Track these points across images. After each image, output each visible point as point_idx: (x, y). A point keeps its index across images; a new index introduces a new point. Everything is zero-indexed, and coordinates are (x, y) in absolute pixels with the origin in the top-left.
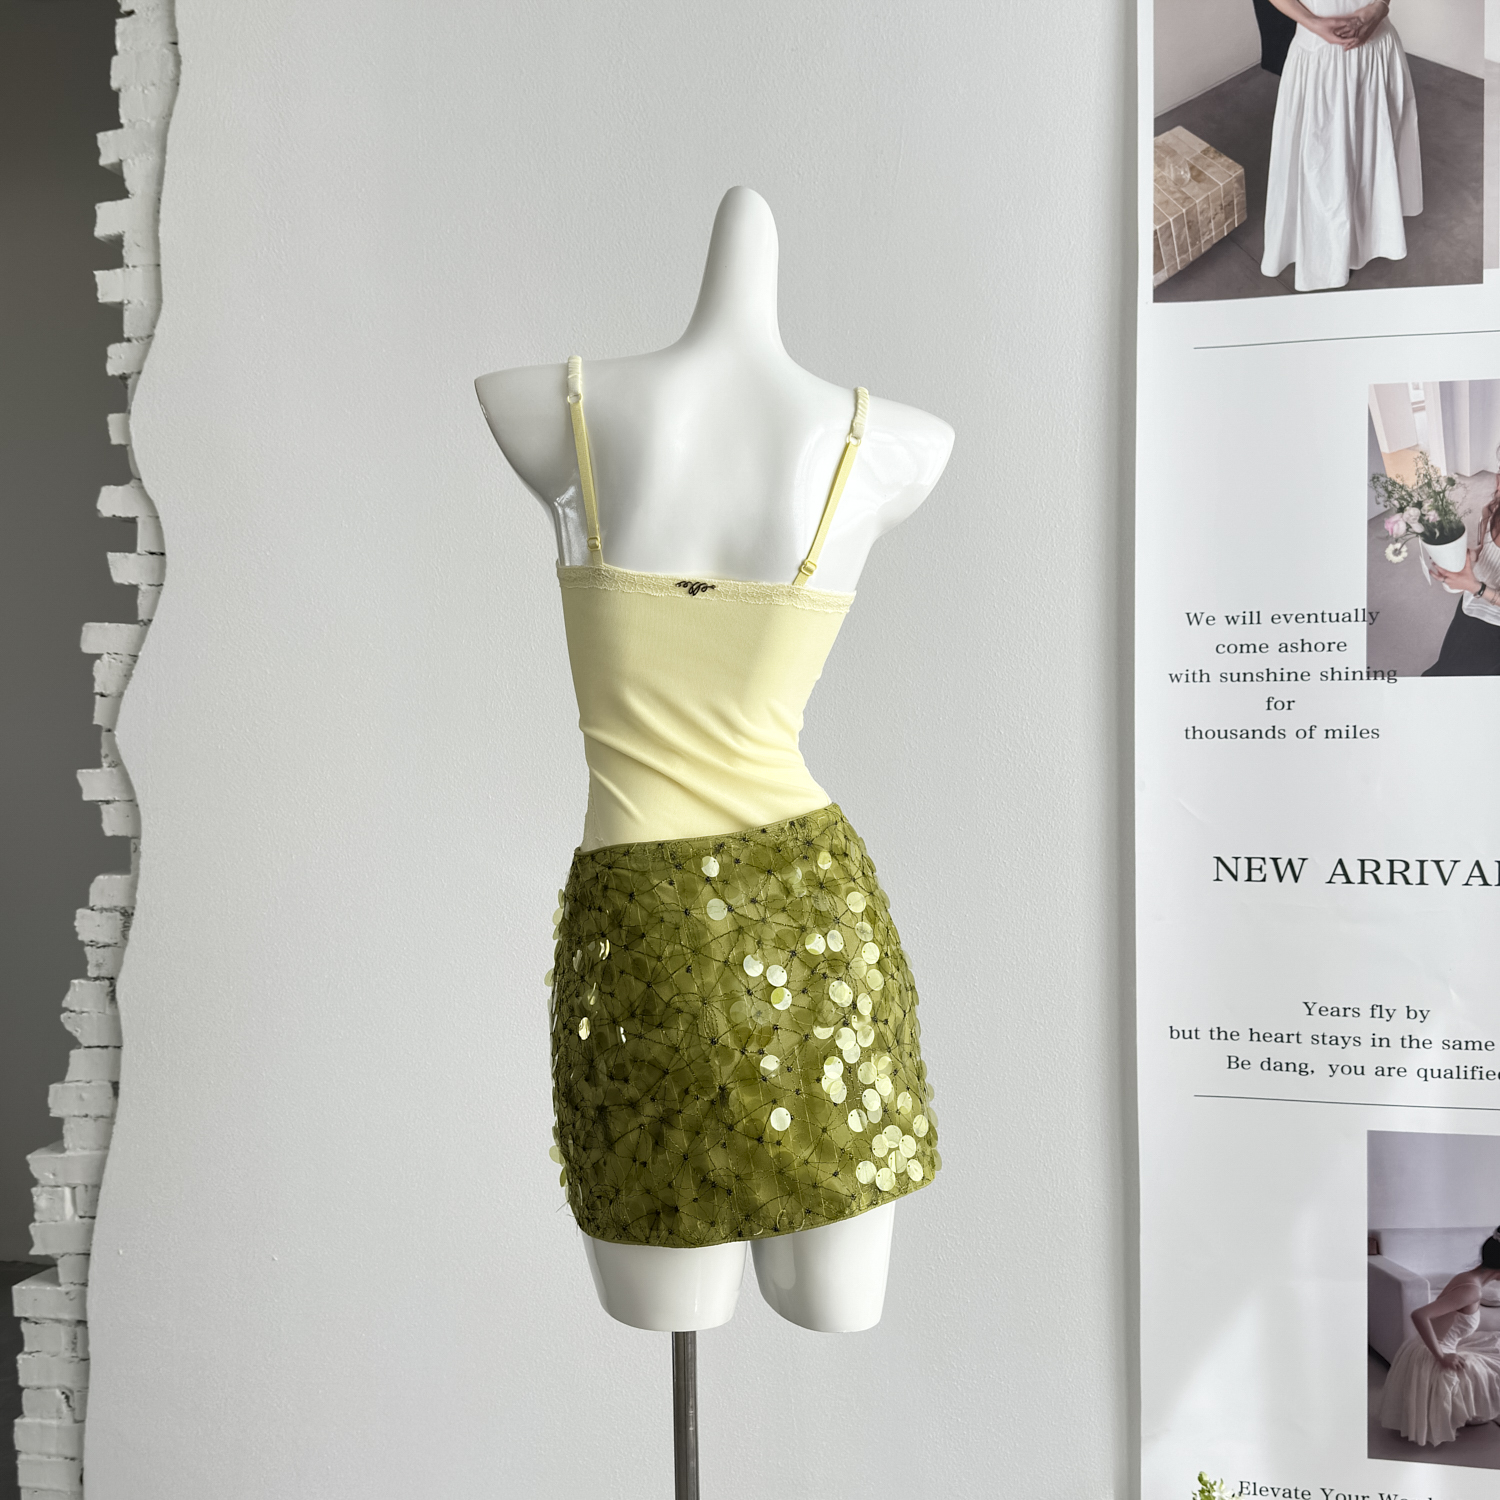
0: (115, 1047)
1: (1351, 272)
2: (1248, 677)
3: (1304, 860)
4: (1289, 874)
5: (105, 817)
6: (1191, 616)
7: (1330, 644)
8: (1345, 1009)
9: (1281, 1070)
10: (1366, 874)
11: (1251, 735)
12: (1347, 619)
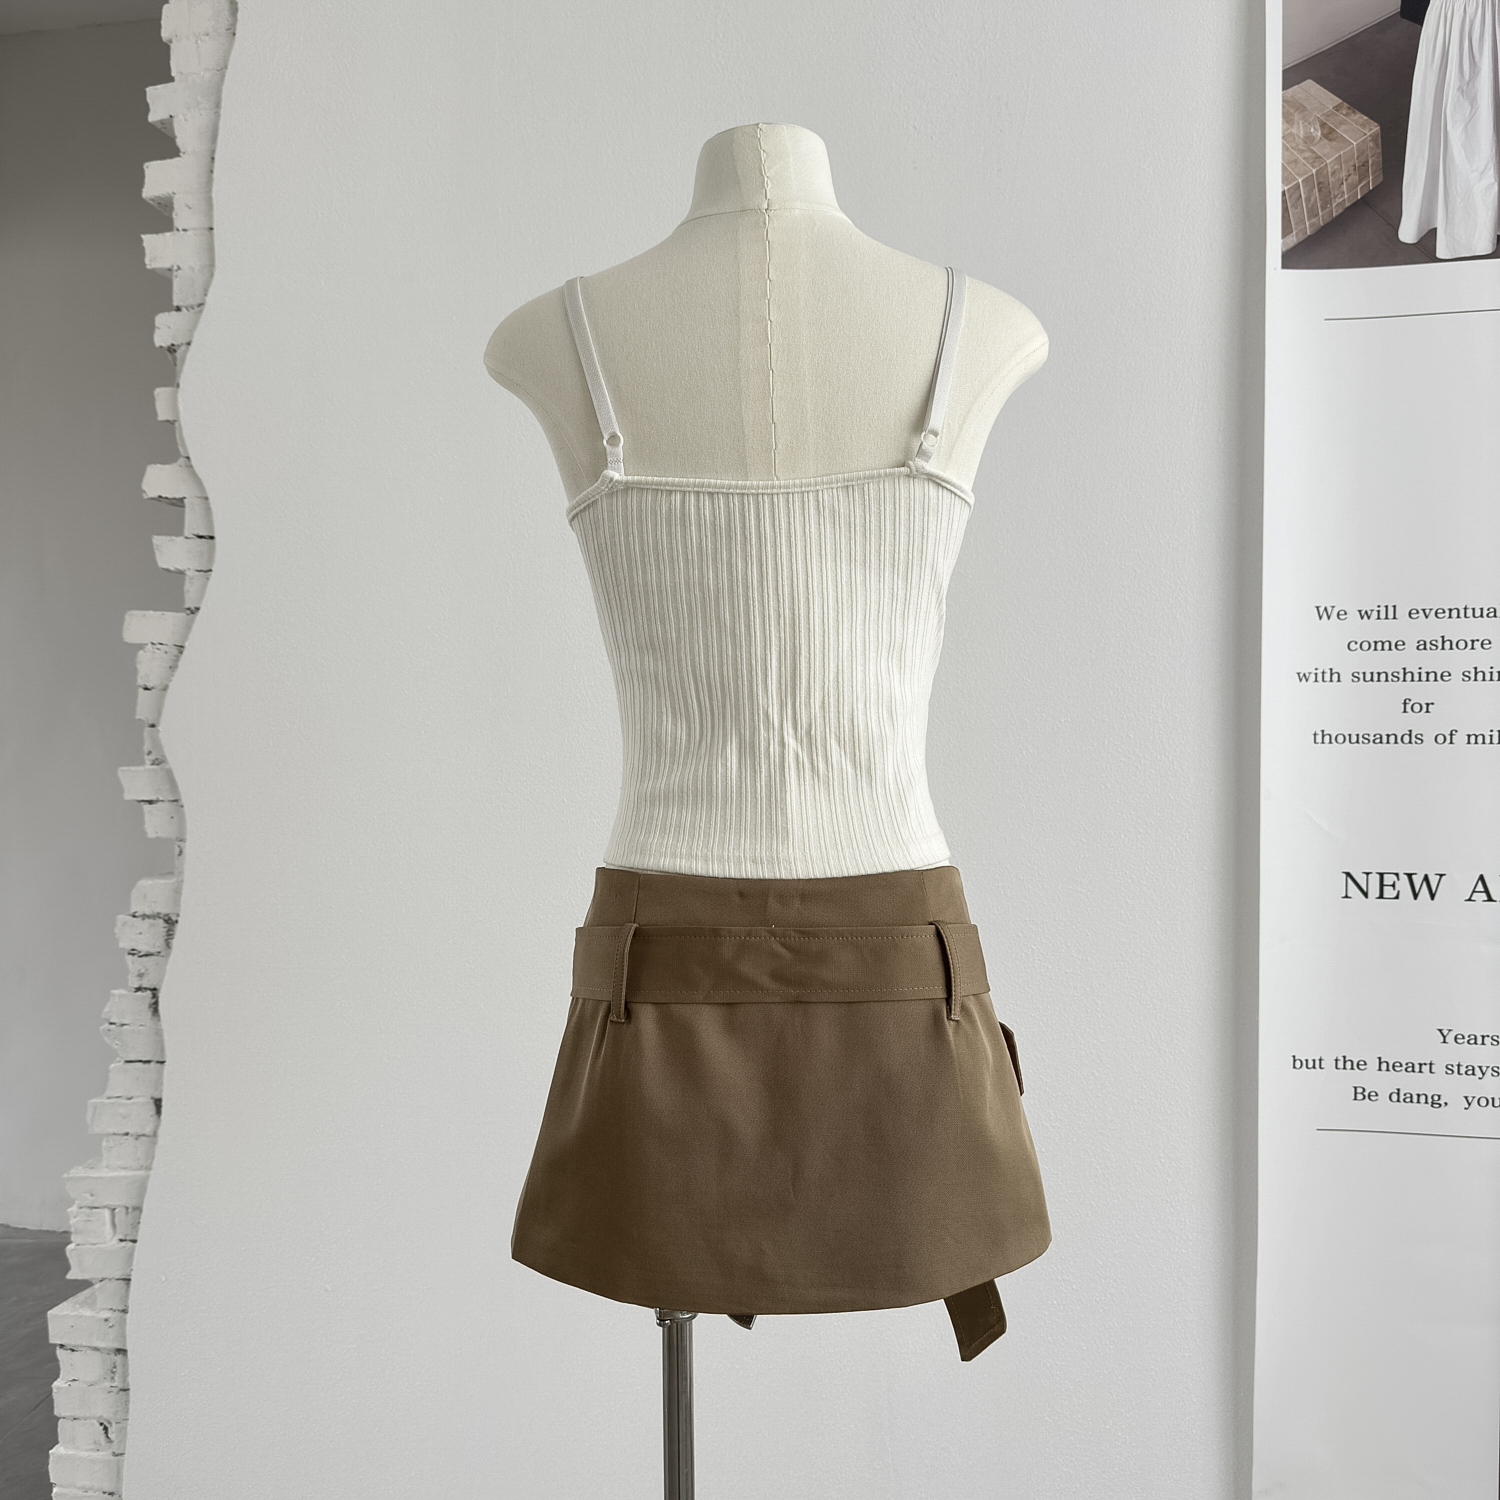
0: (158, 1062)
1: (1498, 237)
2: (1383, 677)
3: (1441, 875)
4: (1424, 892)
5: (147, 818)
6: (1322, 610)
7: (1473, 641)
8: (1483, 1037)
9: (1411, 1101)
11: (1385, 739)
12: (1492, 614)
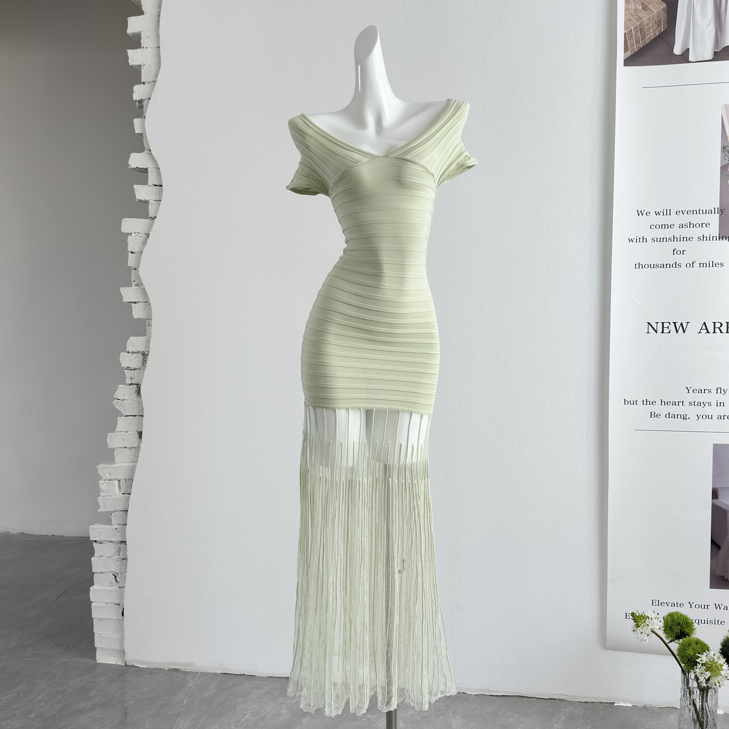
0: (140, 416)
1: (715, 52)
2: (665, 240)
3: (688, 323)
4: (681, 330)
5: (133, 309)
6: (639, 212)
8: (705, 390)
9: (675, 417)
10: (716, 329)
11: (665, 266)
12: (710, 213)
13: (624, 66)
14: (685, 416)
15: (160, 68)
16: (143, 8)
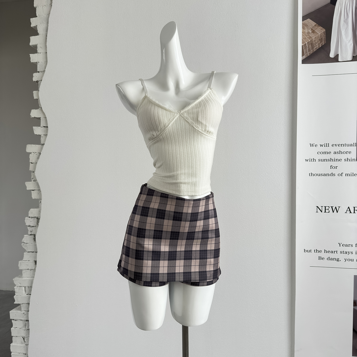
0: (35, 252)
1: (353, 57)
2: (326, 160)
3: (339, 207)
4: (335, 211)
5: (32, 194)
6: (311, 144)
7: (347, 152)
8: (349, 245)
9: (332, 260)
10: (355, 211)
11: (326, 175)
12: (351, 146)
13: (302, 64)
14: (338, 259)
15: (47, 64)
16: (38, 31)
